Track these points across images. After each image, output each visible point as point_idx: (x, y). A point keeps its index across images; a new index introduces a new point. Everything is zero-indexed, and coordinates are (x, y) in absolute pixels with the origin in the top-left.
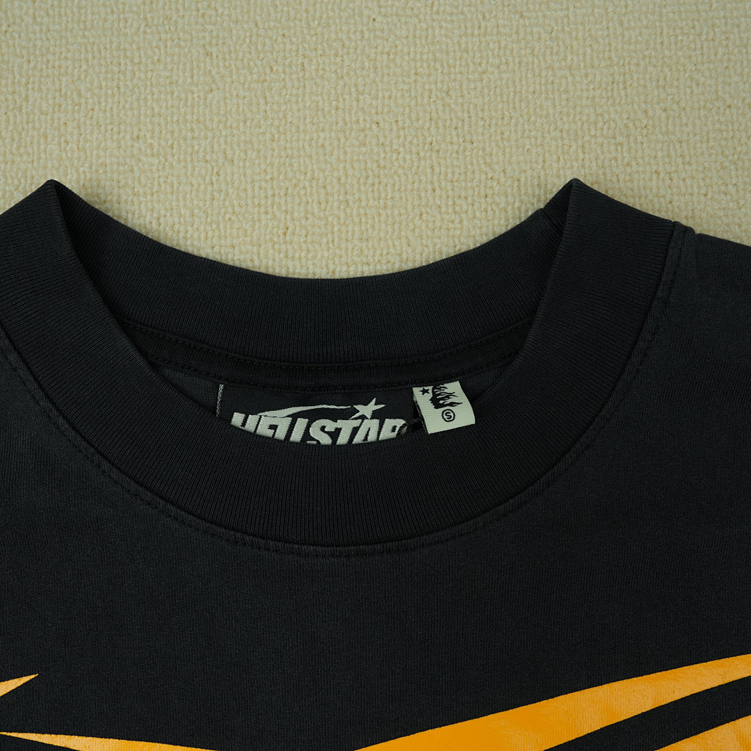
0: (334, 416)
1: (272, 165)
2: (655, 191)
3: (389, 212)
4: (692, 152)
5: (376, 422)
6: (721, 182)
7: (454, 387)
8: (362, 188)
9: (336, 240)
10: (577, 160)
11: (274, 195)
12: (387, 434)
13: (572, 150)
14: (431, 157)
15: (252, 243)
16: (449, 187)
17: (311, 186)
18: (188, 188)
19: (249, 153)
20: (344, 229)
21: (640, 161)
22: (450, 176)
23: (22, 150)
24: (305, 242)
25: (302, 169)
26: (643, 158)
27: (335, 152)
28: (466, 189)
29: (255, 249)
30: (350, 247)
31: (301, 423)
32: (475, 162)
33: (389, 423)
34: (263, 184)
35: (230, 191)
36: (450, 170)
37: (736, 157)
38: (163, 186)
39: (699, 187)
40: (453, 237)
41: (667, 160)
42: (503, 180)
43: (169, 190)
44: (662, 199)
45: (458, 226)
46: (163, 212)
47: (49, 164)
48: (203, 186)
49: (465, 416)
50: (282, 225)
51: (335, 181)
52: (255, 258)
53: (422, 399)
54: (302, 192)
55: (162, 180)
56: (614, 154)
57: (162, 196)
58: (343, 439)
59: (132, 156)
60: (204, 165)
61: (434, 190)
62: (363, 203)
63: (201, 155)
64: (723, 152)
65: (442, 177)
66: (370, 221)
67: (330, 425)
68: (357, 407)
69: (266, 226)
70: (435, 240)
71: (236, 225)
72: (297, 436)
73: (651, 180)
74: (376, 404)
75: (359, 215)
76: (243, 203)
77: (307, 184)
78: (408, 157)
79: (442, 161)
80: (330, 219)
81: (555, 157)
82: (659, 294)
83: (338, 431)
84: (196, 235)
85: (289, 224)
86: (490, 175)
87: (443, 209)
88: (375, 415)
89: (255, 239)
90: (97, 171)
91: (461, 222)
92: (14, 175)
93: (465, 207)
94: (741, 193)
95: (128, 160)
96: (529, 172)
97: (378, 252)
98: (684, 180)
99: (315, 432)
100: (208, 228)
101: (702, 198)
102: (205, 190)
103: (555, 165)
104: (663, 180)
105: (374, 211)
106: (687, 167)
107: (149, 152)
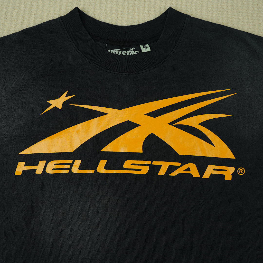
0: (126, 51)
1: (115, 4)
2: (186, 9)
3: (136, 13)
4: (193, 2)
5: (134, 51)
6: (198, 7)
7: (147, 45)
8: (132, 9)
9: (127, 19)
10: (172, 3)
11: (115, 10)
12: (135, 53)
13: (171, 1)
14: (144, 3)
15: (111, 19)
16: (148, 8)
17: (122, 9)
18: (100, 9)
19: (111, 2)
20: (128, 16)
21: (183, 3)
22: (148, 6)
23: (69, 2)
24: (121, 19)
25: (121, 5)
26: (184, 3)
27: (127, 2)
28: (151, 9)
29: (112, 20)
30: (129, 20)
31: (120, 52)
32: (152, 4)
33: (136, 51)
34: (113, 8)
35: (107, 9)
36: (148, 5)
37: (201, 3)
38: (95, 8)
39: (194, 9)
40: (148, 18)
41: (188, 3)
42: (157, 7)
43: (96, 9)
44: (187, 11)
45: (149, 16)
46: (95, 13)
47: (74, 4)
48: (102, 9)
49: (149, 49)
50: (117, 16)
51: (127, 7)
52: (112, 22)
53: (141, 47)
54: (121, 10)
55: (95, 7)
56: (178, 2)
57: (95, 10)
58: (128, 54)
59: (90, 3)
60: (102, 4)
61: (145, 9)
62: (132, 12)
63: (102, 2)
64: (199, 2)
65: (146, 7)
66: (133, 15)
67: (125, 52)
68: (130, 49)
69: (114, 16)
70: (145, 19)
71: (108, 16)
72: (120, 54)
73: (185, 7)
74: (134, 48)
75: (131, 14)
76: (110, 12)
77: (122, 8)
78: (140, 3)
79: (146, 4)
80: (126, 15)
81: (167, 3)
82: (184, 28)
83: (127, 53)
84: (101, 18)
85: (118, 16)
86: (155, 6)
87: (146, 13)
88: (133, 50)
89: (112, 18)
90: (83, 6)
91: (150, 15)
92: (68, 6)
93: (150, 13)
94: (202, 10)
95: (89, 4)
96: (162, 6)
97: (134, 21)
98: (191, 7)
99: (123, 53)
100: (104, 16)
101: (195, 11)
102: (103, 9)
103: (167, 4)
104: (188, 7)
105: (134, 13)
106: (192, 5)
107: (92, 2)
